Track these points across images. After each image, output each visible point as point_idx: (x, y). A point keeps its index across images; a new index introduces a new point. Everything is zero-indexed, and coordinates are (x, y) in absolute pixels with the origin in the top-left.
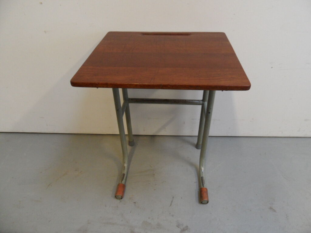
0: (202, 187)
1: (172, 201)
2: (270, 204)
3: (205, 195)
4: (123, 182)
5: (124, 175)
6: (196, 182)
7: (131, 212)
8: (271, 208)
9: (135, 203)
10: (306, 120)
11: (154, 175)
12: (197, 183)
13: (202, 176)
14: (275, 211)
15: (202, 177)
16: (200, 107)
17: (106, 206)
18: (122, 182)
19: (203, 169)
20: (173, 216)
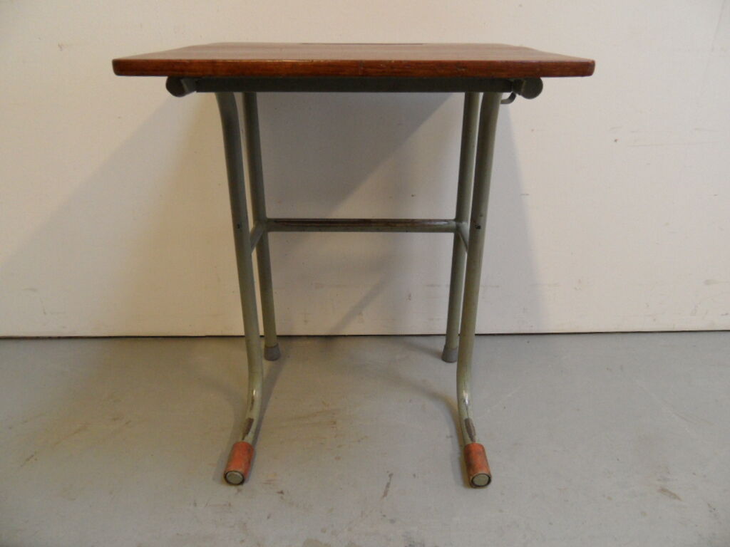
0: (470, 442)
1: (388, 485)
2: (659, 480)
3: (478, 460)
4: (249, 438)
5: (251, 421)
6: (451, 437)
7: (268, 518)
8: (663, 490)
9: (282, 492)
10: (708, 283)
11: (335, 423)
12: (455, 439)
13: (466, 417)
14: (675, 497)
15: (467, 421)
16: (449, 238)
17: (195, 504)
18: (243, 439)
19: (466, 396)
20: (392, 521)
